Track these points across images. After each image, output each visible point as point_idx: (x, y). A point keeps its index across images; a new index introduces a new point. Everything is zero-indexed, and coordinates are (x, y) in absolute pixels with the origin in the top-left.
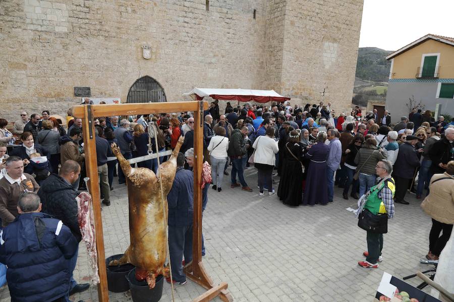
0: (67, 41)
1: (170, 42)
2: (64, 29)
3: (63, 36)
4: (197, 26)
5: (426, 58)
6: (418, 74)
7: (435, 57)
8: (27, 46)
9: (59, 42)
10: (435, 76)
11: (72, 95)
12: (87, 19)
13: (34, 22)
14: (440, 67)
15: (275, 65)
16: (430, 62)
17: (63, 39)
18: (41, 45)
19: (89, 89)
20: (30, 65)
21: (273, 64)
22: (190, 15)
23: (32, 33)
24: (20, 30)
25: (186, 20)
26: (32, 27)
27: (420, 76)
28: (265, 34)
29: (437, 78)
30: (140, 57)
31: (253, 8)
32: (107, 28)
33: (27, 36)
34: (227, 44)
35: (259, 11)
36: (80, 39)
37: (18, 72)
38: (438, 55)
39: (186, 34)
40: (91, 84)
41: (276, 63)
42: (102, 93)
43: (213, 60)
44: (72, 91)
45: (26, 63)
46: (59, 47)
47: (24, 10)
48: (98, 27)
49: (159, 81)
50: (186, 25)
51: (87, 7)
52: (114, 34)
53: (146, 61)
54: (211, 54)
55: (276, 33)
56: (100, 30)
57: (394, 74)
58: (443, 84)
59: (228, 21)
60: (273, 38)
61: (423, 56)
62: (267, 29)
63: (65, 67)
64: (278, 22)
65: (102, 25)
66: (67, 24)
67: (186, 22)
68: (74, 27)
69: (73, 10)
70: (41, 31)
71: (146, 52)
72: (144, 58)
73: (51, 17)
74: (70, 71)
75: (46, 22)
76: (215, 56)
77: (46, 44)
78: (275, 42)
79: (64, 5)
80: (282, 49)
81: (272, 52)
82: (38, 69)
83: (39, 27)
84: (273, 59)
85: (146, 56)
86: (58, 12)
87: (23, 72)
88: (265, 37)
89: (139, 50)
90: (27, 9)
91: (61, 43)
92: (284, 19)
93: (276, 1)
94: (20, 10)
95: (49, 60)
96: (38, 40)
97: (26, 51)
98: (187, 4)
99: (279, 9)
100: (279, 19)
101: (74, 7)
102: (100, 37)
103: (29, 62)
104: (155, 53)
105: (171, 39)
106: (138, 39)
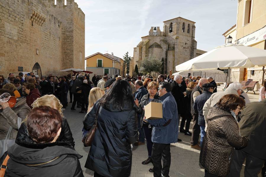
0: (17, 44)
1: (42, 47)
2: (16, 38)
3: (16, 41)
4: (48, 42)
5: (98, 60)
8: (5, 45)
9: (15, 44)
10: (102, 66)
12: (22, 34)
13: (8, 34)
14: (103, 64)
16: (100, 62)
17: (16, 43)
18: (9, 45)
19: (22, 67)
20: (6, 54)
21: (68, 60)
22: (46, 37)
23: (7, 38)
24: (3, 37)
25: (46, 39)
26: (7, 36)
27: (97, 66)
28: (62, 47)
31: (59, 36)
32: (27, 39)
33: (6, 40)
34: (54, 50)
35: (60, 38)
36: (20, 43)
37: (2, 58)
38: (102, 59)
39: (45, 45)
40: (23, 66)
41: (69, 59)
42: (26, 70)
43: (52, 57)
44: (17, 68)
45: (5, 53)
46: (14, 46)
47: (5, 27)
48: (25, 39)
49: (40, 65)
50: (46, 41)
51: (22, 29)
52: (29, 42)
53: (37, 55)
54: (51, 54)
55: (69, 48)
56: (25, 40)
57: (88, 65)
58: (105, 69)
59: (54, 41)
60: (67, 49)
61: (98, 59)
62: (62, 45)
63: (16, 57)
64: (69, 43)
65: (26, 38)
66: (17, 36)
67: (45, 40)
68: (19, 37)
69: (18, 30)
70: (10, 38)
71: (38, 51)
72: (37, 54)
73: (12, 32)
74: (17, 59)
75: (11, 34)
76: (52, 55)
77: (11, 45)
78: (68, 51)
79: (16, 27)
80: (73, 54)
81: (67, 55)
82: (8, 57)
83: (9, 36)
84: (68, 58)
85: (38, 53)
86: (15, 30)
87: (4, 58)
88: (62, 48)
89: (36, 50)
90: (6, 27)
91: (15, 45)
92: (73, 43)
93: (67, 35)
94: (4, 27)
95: (12, 53)
96: (9, 42)
97: (5, 47)
98: (46, 32)
99: (69, 39)
100: (69, 42)
101: (19, 29)
102: (26, 43)
103: (6, 53)
104: (39, 52)
105: (43, 47)
106: (35, 46)
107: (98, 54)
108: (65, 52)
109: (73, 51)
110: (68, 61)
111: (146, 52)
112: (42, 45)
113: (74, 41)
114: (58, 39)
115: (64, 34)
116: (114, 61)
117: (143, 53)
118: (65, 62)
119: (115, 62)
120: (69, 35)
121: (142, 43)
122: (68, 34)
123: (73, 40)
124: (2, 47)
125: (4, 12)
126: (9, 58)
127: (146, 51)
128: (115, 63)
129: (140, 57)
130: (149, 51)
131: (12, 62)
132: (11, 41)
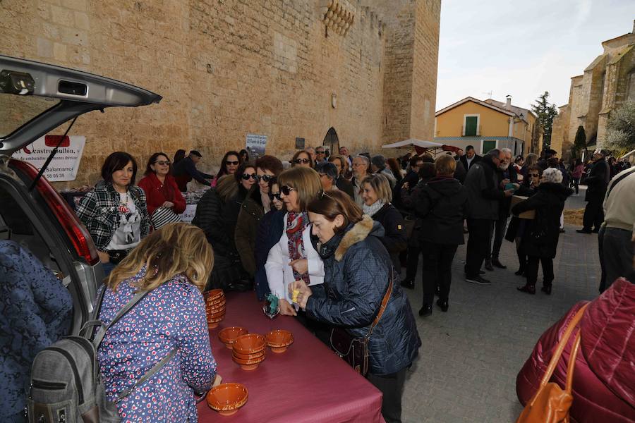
0: (296, 84)
1: (345, 91)
2: (293, 70)
3: (293, 77)
4: (356, 75)
5: (468, 118)
6: (462, 133)
7: (477, 117)
8: (274, 86)
9: (290, 85)
10: (478, 134)
11: (294, 147)
12: (306, 59)
13: (279, 59)
14: (481, 127)
15: (399, 120)
16: (472, 122)
17: (294, 81)
18: (281, 86)
19: (303, 140)
20: (274, 109)
21: (397, 119)
22: (353, 63)
23: (277, 71)
24: (270, 67)
25: (352, 68)
26: (277, 65)
27: (464, 134)
28: (384, 88)
29: (480, 136)
30: (331, 106)
31: (379, 61)
32: (315, 72)
33: (274, 74)
34: (368, 96)
35: (381, 64)
36: (302, 82)
37: (267, 118)
38: (478, 116)
39: (350, 83)
40: (305, 135)
41: (400, 117)
43: (362, 113)
44: (294, 141)
45: (272, 107)
46: (290, 89)
47: (275, 45)
48: (311, 70)
49: (338, 133)
50: (351, 73)
51: (307, 47)
52: (318, 79)
53: (332, 110)
54: (361, 106)
55: (401, 88)
56: (312, 73)
57: (438, 133)
58: (484, 142)
59: (369, 72)
60: (396, 92)
61: (465, 116)
62: (385, 82)
63: (292, 114)
64: (403, 77)
65: (313, 68)
66: (296, 64)
67: (351, 70)
68: (299, 68)
69: (299, 49)
70: (282, 70)
71: (335, 100)
72: (333, 107)
73: (288, 55)
74: (295, 119)
75: (285, 60)
76: (363, 108)
77: (284, 86)
78: (399, 97)
79: (295, 42)
80: (409, 104)
81: (394, 106)
82: (278, 114)
83: (281, 64)
84: (396, 113)
85: (334, 105)
86: (292, 49)
87: (269, 118)
88: (384, 91)
89: (330, 98)
90: (276, 43)
91: (292, 86)
92: (411, 75)
93: (398, 56)
94: (271, 44)
95: (284, 104)
96: (280, 80)
97: (273, 93)
98: (353, 52)
99: (402, 65)
100: (402, 74)
101: (300, 46)
102: (312, 81)
103: (274, 105)
104: (337, 102)
105: (344, 88)
106: (330, 86)
107: (470, 101)
108: (391, 101)
109: (410, 95)
110: (396, 122)
111: (618, 85)
112: (343, 85)
113: (415, 70)
114: (376, 68)
115: (391, 53)
116: (512, 118)
117: (606, 89)
118: (390, 124)
119: (516, 120)
120: (402, 56)
121: (604, 60)
122: (400, 52)
123: (412, 67)
124: (267, 93)
125: (275, 8)
126: (279, 117)
127: (619, 81)
128: (515, 123)
129: (596, 102)
130: (628, 82)
131: (285, 127)
132: (284, 76)
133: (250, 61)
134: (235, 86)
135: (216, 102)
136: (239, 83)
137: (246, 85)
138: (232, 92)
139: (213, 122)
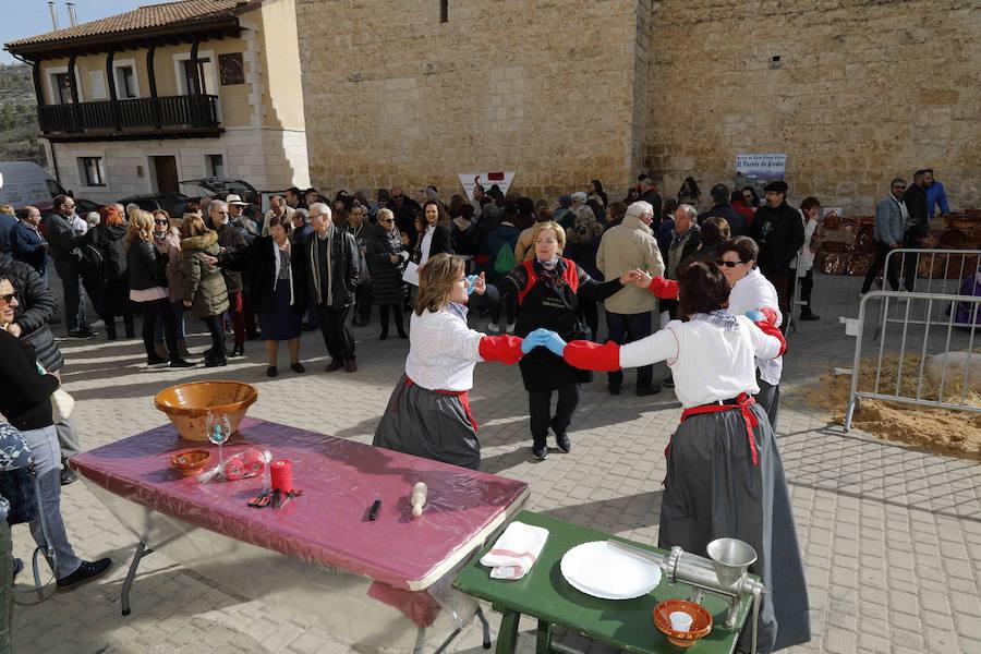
133: (887, 23)
134: (837, 74)
135: (787, 107)
136: (848, 67)
137: (870, 65)
138: (829, 84)
139: (775, 135)
